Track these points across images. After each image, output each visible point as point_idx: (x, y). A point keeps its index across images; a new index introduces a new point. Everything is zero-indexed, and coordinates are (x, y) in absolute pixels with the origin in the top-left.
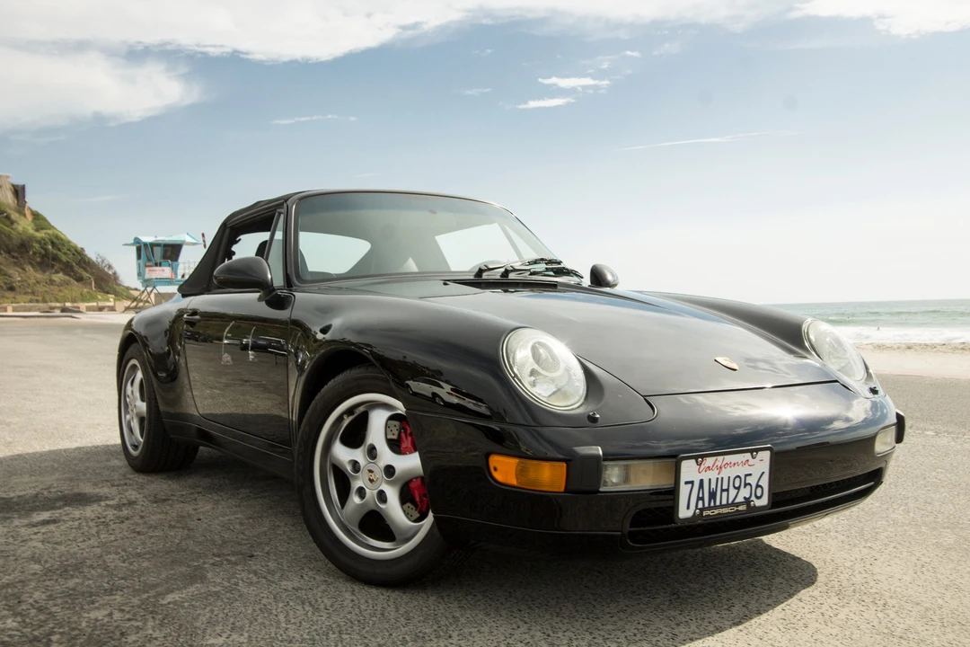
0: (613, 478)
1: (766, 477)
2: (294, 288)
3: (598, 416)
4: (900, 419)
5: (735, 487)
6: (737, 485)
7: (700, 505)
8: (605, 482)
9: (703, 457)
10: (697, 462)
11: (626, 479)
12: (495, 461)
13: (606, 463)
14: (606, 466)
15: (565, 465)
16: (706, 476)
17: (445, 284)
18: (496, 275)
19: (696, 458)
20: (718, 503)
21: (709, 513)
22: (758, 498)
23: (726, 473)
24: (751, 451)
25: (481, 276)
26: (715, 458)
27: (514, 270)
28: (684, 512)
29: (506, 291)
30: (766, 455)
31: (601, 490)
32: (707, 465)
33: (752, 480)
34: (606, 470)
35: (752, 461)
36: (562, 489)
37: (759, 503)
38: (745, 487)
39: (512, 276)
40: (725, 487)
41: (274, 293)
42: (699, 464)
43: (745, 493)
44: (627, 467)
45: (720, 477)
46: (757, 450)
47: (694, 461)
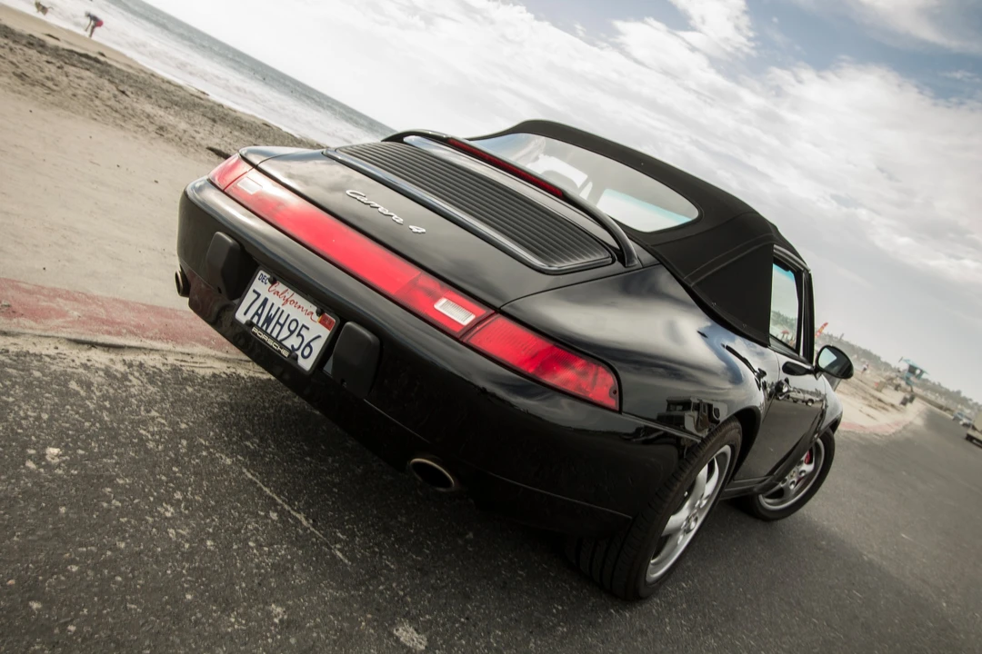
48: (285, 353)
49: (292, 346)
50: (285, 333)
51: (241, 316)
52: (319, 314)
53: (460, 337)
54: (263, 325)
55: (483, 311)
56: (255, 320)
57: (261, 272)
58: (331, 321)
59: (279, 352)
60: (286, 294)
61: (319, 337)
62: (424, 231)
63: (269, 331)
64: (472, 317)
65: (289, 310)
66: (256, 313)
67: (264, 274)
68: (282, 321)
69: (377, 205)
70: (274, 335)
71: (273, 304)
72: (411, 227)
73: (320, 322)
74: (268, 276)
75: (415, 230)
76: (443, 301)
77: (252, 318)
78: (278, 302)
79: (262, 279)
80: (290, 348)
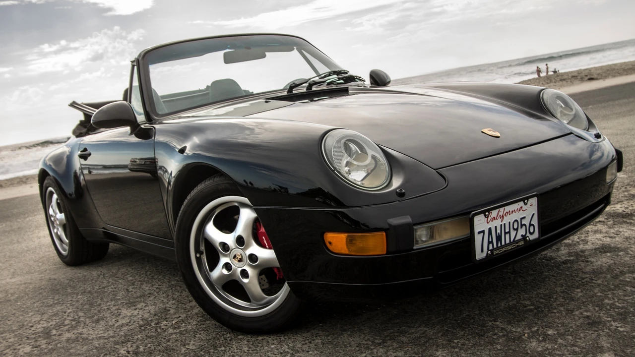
0: (423, 238)
1: (536, 217)
2: (154, 121)
3: (403, 191)
4: (619, 154)
5: (514, 229)
6: (515, 227)
7: (491, 248)
8: (417, 241)
9: (489, 211)
10: (485, 216)
11: (432, 237)
12: (330, 237)
13: (415, 227)
14: (416, 229)
15: (384, 233)
16: (492, 225)
17: (266, 102)
18: (303, 89)
19: (484, 212)
20: (503, 243)
21: (498, 252)
22: (531, 234)
23: (507, 220)
24: (523, 200)
25: (292, 92)
26: (497, 210)
27: (315, 83)
28: (480, 255)
29: (312, 101)
30: (534, 201)
31: (415, 248)
32: (492, 217)
33: (526, 222)
34: (416, 232)
35: (524, 207)
36: (385, 253)
37: (532, 237)
38: (521, 228)
39: (314, 88)
40: (507, 230)
41: (140, 127)
42: (487, 217)
43: (522, 232)
44: (431, 228)
45: (503, 223)
46: (528, 198)
47: (483, 215)
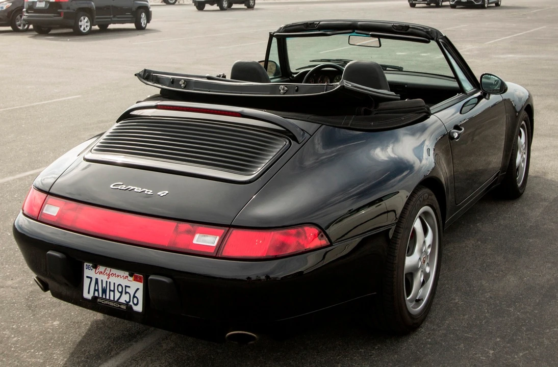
48: (124, 307)
49: (126, 301)
50: (117, 295)
51: (87, 295)
52: (131, 275)
53: (215, 254)
54: (102, 295)
55: (222, 231)
56: (96, 294)
57: (85, 264)
58: (140, 277)
59: (120, 307)
60: (106, 272)
61: (138, 289)
62: (167, 192)
63: (108, 297)
64: (218, 238)
65: (113, 280)
66: (95, 290)
67: (88, 264)
68: (112, 289)
69: (132, 188)
70: (112, 298)
71: (102, 280)
72: (159, 194)
73: (134, 280)
74: (91, 265)
75: (162, 195)
76: (197, 236)
77: (94, 293)
78: (104, 278)
79: (88, 268)
80: (125, 302)
